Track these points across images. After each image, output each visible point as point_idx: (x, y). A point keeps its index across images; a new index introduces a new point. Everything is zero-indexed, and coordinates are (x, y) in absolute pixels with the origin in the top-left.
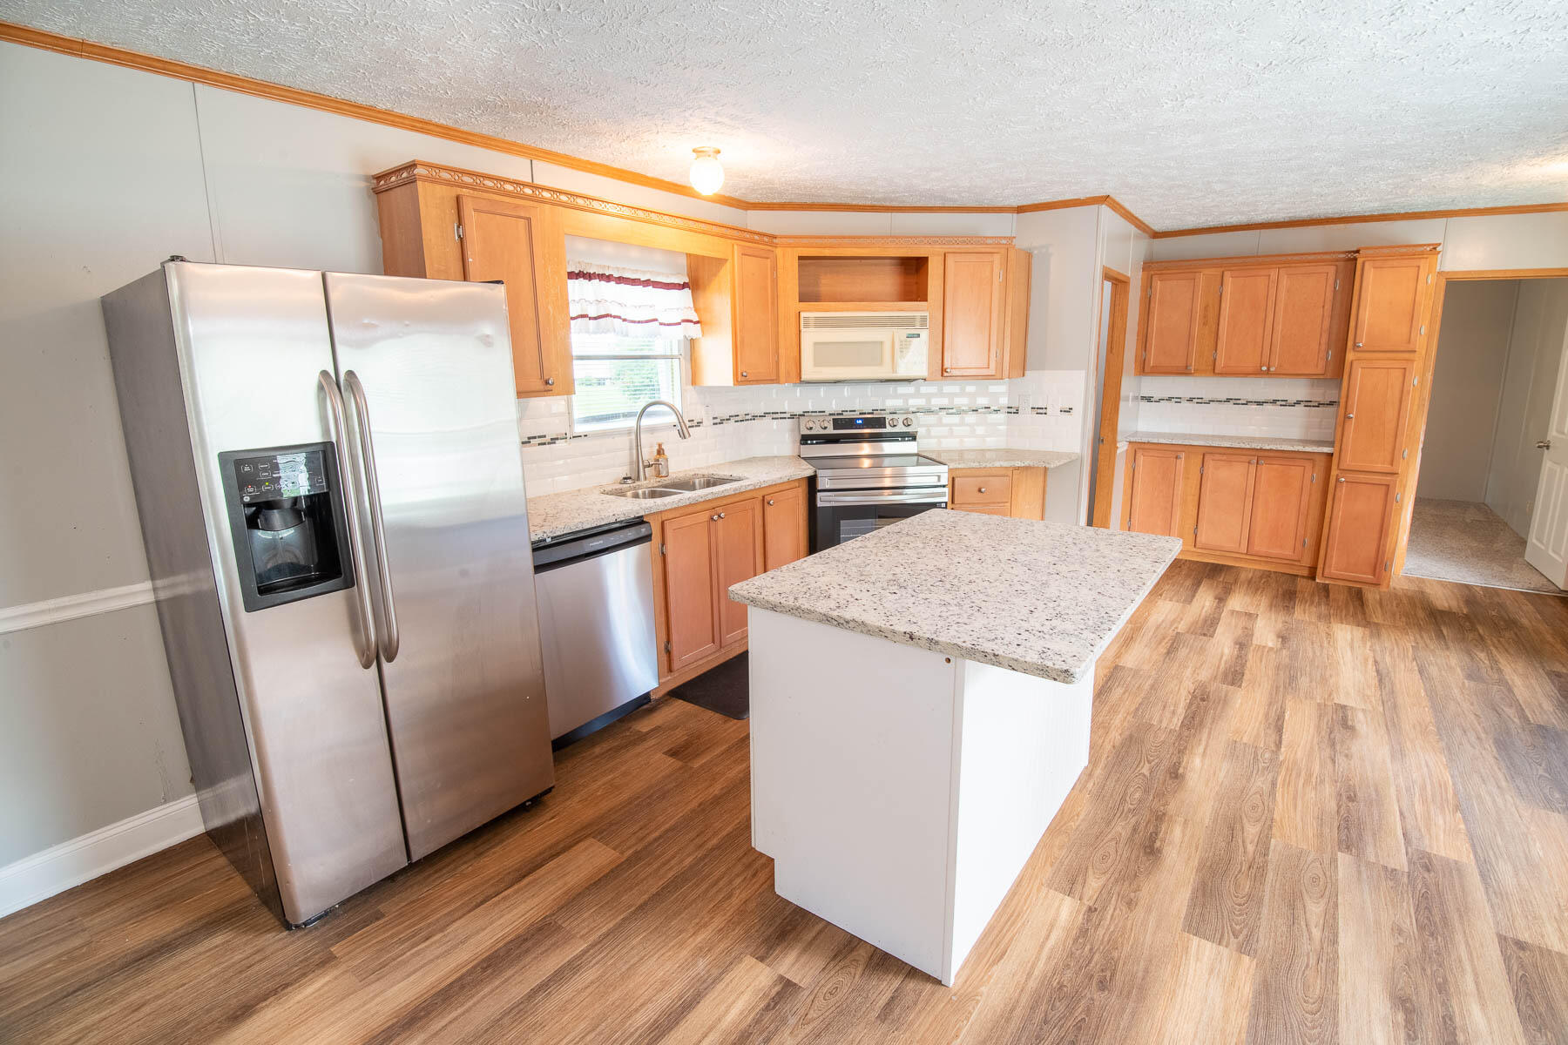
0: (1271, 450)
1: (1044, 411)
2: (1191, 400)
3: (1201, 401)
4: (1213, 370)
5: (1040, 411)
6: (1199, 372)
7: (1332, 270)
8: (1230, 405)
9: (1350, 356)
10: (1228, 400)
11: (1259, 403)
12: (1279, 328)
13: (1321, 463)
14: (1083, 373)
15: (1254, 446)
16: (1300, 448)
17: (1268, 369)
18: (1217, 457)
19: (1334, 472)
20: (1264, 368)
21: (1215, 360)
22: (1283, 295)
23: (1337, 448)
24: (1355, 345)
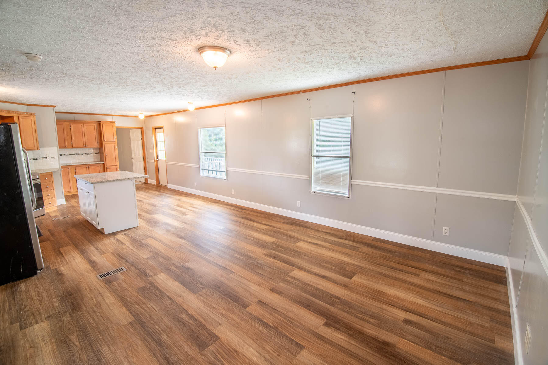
0: (91, 164)
1: (46, 158)
2: (64, 155)
3: (67, 155)
4: (72, 147)
5: (45, 158)
6: (68, 147)
7: (95, 125)
8: (75, 155)
9: (103, 143)
10: (74, 154)
11: (82, 154)
12: (86, 137)
13: (102, 165)
14: (56, 148)
15: (87, 163)
16: (98, 163)
17: (86, 146)
18: (79, 167)
19: (106, 167)
20: (85, 146)
21: (72, 144)
22: (85, 129)
23: (105, 162)
24: (104, 141)
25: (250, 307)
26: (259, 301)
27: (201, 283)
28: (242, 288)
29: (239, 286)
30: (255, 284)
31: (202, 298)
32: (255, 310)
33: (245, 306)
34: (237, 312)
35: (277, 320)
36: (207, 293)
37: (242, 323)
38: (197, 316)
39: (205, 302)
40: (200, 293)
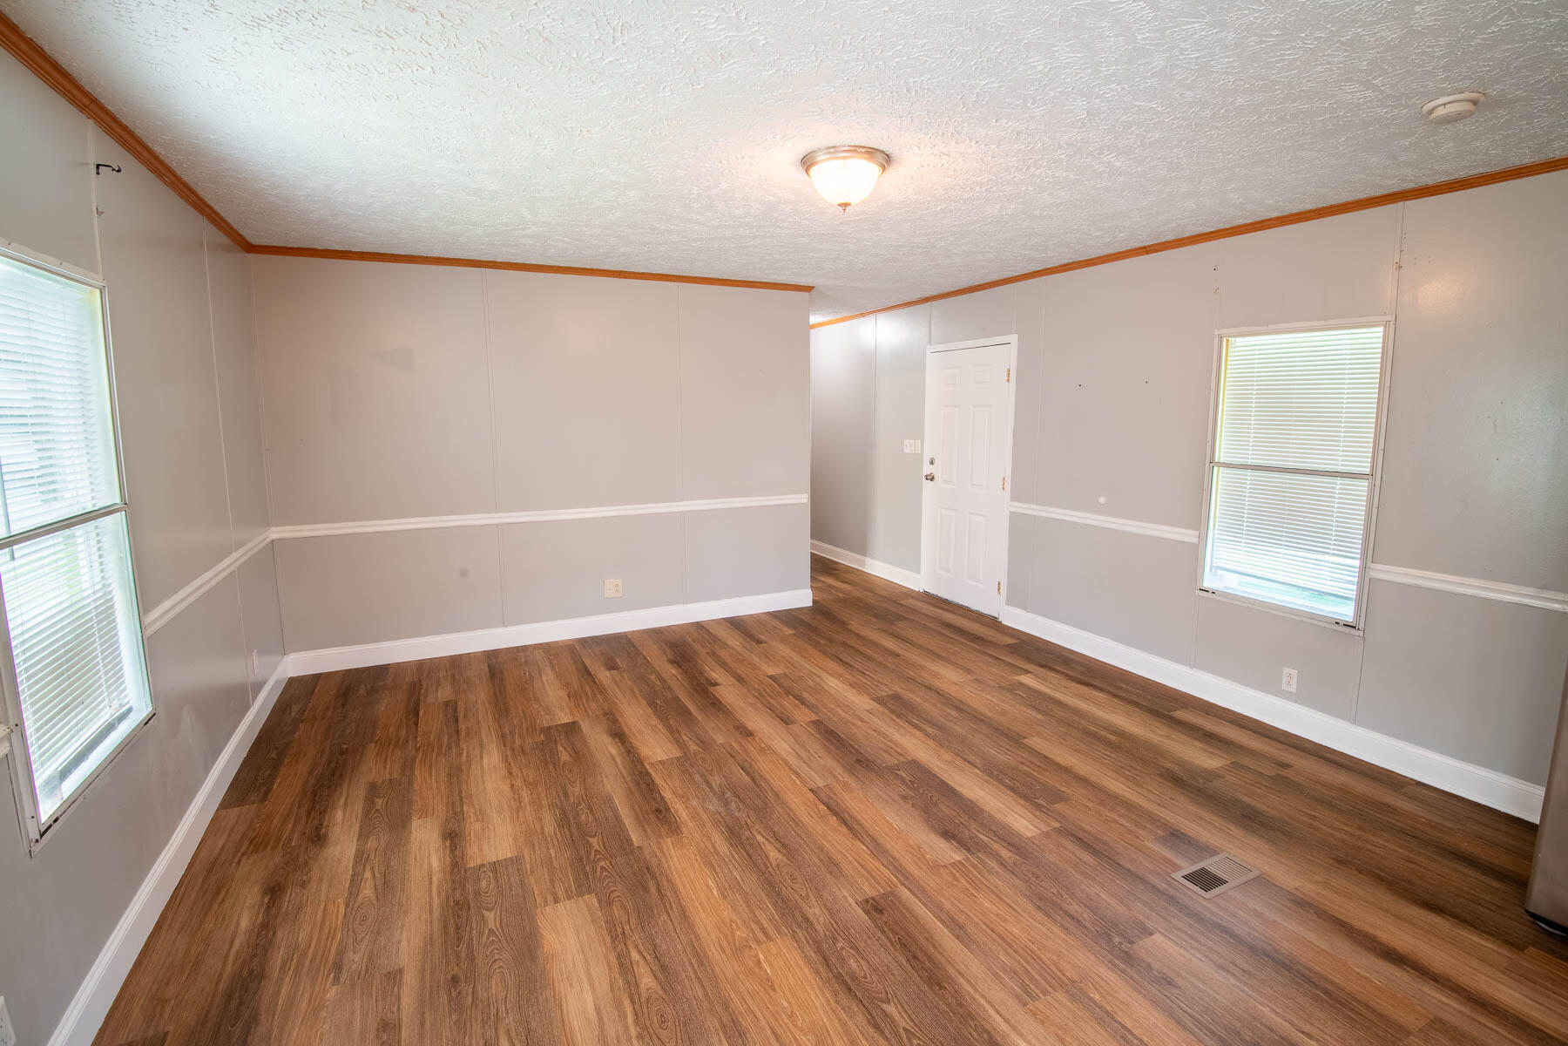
25: (809, 720)
26: (787, 724)
27: (903, 780)
28: (807, 750)
29: (812, 755)
30: (774, 752)
31: (899, 750)
32: (803, 716)
33: (817, 724)
34: (835, 719)
35: (780, 700)
36: (887, 757)
37: (832, 706)
38: (907, 726)
39: (891, 741)
40: (902, 759)
